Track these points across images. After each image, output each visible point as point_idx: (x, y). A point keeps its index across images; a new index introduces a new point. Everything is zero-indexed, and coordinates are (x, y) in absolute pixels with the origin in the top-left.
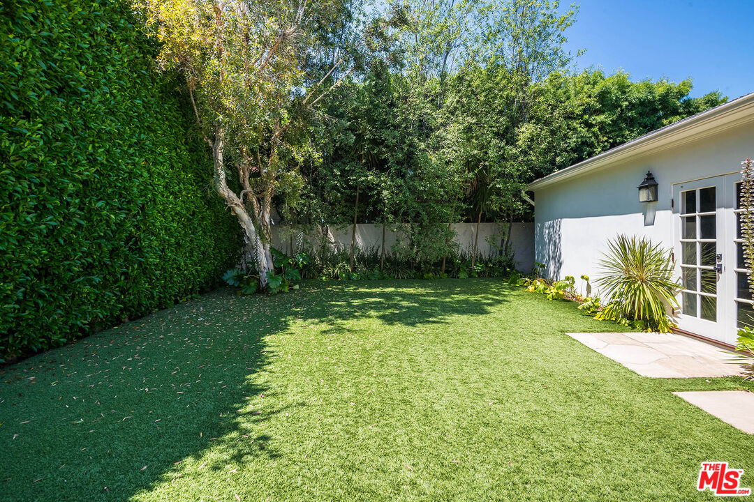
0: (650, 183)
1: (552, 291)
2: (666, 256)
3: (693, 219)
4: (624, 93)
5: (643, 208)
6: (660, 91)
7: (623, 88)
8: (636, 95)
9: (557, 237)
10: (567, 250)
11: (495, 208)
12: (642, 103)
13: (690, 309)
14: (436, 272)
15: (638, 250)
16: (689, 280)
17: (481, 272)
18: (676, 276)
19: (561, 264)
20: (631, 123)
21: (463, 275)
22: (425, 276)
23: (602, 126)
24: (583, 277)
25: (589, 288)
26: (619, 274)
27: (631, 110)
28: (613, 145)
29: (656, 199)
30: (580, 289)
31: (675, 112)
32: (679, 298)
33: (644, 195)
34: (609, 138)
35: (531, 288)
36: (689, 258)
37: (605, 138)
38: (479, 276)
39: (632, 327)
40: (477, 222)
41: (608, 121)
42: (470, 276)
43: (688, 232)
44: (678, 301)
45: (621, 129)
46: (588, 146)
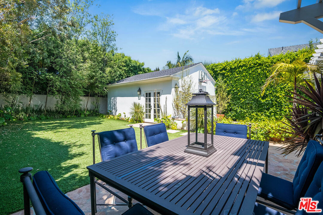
0: (140, 90)
1: (116, 117)
2: (143, 106)
3: (147, 99)
4: (130, 62)
5: (138, 96)
6: (138, 64)
7: (130, 61)
8: (133, 64)
9: (115, 102)
10: (118, 106)
11: (96, 92)
12: (134, 66)
13: (146, 117)
14: (71, 115)
15: (138, 105)
16: (146, 112)
17: (89, 115)
18: (144, 111)
19: (117, 110)
20: (132, 71)
21: (82, 116)
22: (68, 117)
23: (125, 70)
24: (124, 113)
25: (125, 116)
26: (134, 111)
27: (132, 68)
28: (128, 77)
29: (141, 94)
30: (123, 116)
31: (141, 70)
32: (145, 115)
33: (138, 93)
34: (127, 74)
35: (109, 118)
36: (146, 107)
37: (126, 74)
38: (88, 116)
39: (137, 122)
40: (88, 96)
41: (126, 69)
42: (85, 116)
43: (146, 102)
44: (144, 116)
45: (129, 72)
46: (121, 76)
